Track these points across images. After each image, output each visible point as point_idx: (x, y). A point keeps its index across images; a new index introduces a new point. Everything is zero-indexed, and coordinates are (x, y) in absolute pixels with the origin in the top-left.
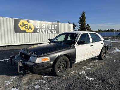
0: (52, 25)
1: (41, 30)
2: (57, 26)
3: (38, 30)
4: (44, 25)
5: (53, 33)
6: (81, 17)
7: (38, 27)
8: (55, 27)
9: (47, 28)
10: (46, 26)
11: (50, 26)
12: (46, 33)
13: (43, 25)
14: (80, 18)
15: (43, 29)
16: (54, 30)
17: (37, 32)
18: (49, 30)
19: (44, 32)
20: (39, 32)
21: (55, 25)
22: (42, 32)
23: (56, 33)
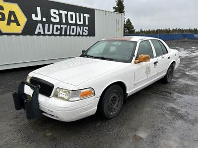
0: (78, 14)
1: (47, 25)
2: (89, 16)
4: (54, 13)
5: (79, 35)
6: (117, 6)
7: (37, 16)
8: (84, 18)
9: (64, 21)
10: (60, 15)
11: (72, 16)
13: (52, 11)
14: (114, 8)
15: (54, 23)
16: (82, 27)
17: (36, 33)
18: (69, 26)
19: (57, 31)
20: (42, 33)
21: (85, 15)
22: (50, 33)
23: (87, 34)
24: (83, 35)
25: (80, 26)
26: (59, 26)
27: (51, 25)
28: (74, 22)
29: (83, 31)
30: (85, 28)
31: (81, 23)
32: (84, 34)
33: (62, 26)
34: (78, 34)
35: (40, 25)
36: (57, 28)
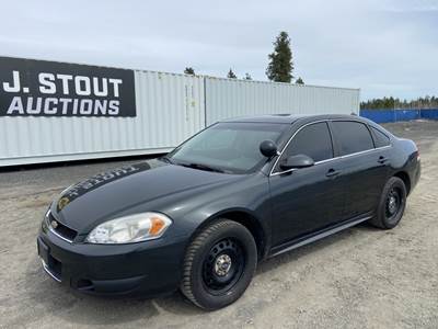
0: (95, 80)
1: (30, 100)
2: (120, 81)
3: (17, 99)
5: (100, 115)
7: (12, 85)
8: (111, 86)
9: (66, 92)
10: (59, 83)
11: (83, 83)
12: (59, 114)
13: (42, 77)
15: (45, 96)
16: (105, 101)
17: (10, 111)
18: (76, 100)
19: (51, 109)
20: (21, 112)
21: (111, 81)
22: (38, 111)
23: (116, 113)
24: (107, 115)
25: (101, 99)
26: (55, 101)
27: (40, 100)
28: (88, 92)
29: (108, 108)
30: (112, 102)
31: (105, 93)
32: (110, 112)
33: (62, 100)
34: (96, 112)
36: (51, 103)
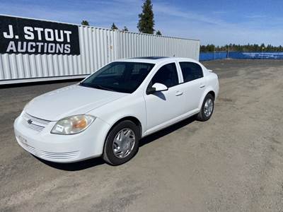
0: (56, 31)
1: (20, 43)
2: (70, 32)
4: (29, 30)
6: (144, 14)
7: (8, 34)
8: (65, 35)
9: (40, 38)
10: (35, 33)
11: (49, 33)
13: (26, 29)
14: (140, 16)
15: (28, 41)
16: (62, 45)
17: (8, 50)
18: (46, 44)
19: (31, 49)
20: (15, 51)
21: (65, 32)
22: (24, 50)
23: (69, 52)
24: (64, 54)
25: (60, 43)
26: (34, 44)
27: (25, 43)
28: (52, 39)
29: (64, 49)
30: (66, 45)
31: (62, 40)
32: (65, 51)
33: (37, 44)
34: (57, 52)
35: (12, 43)
36: (32, 45)
